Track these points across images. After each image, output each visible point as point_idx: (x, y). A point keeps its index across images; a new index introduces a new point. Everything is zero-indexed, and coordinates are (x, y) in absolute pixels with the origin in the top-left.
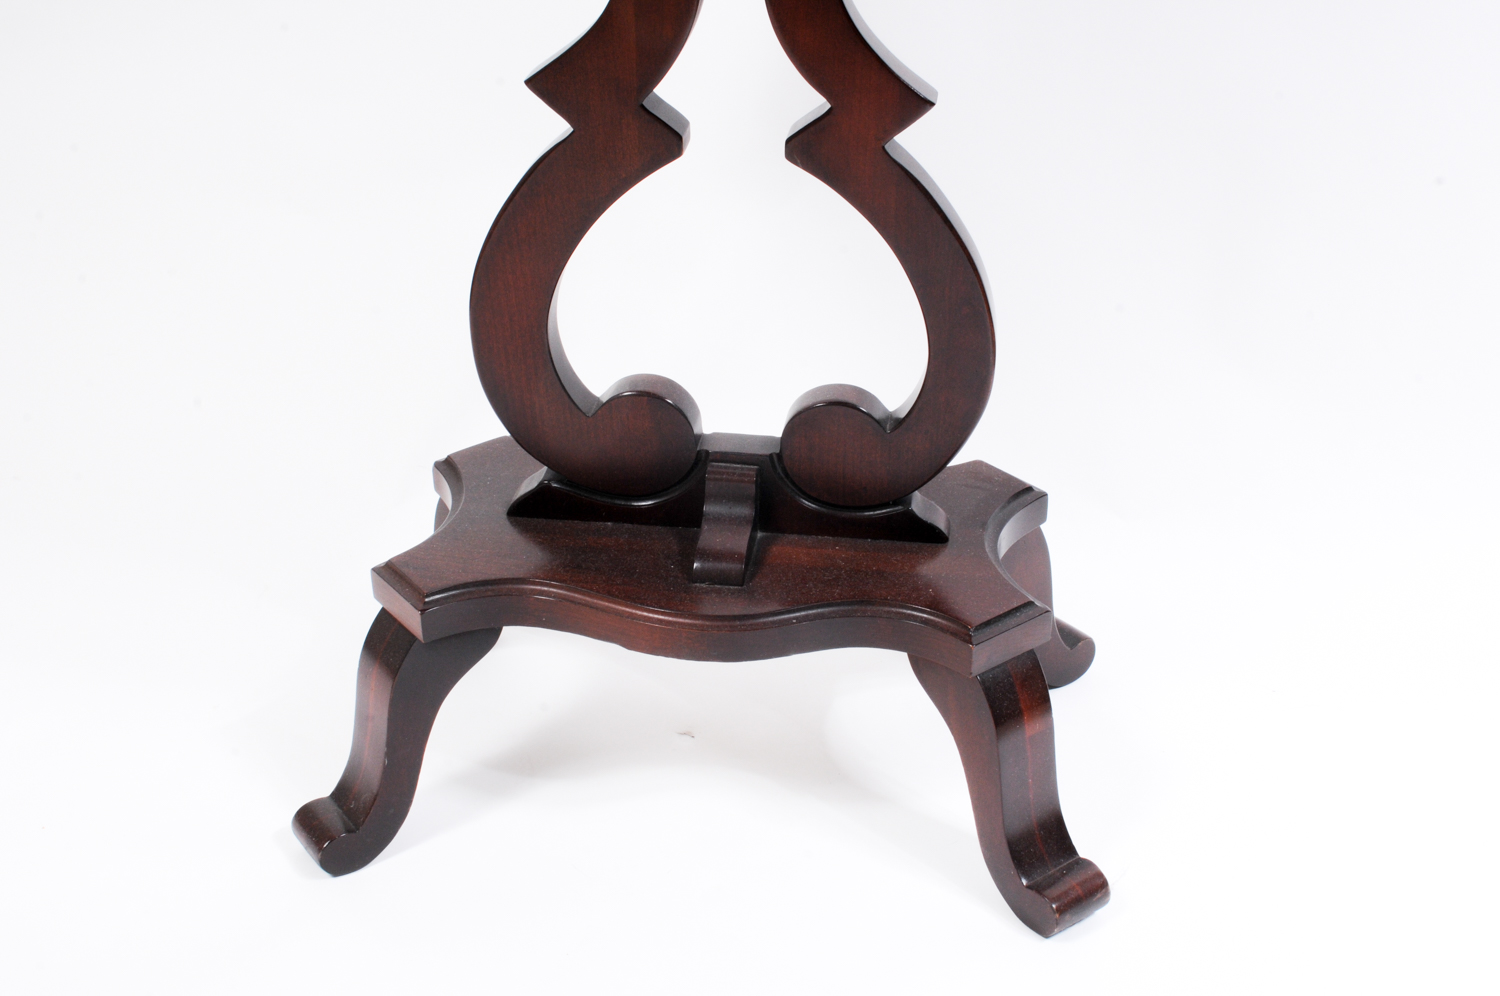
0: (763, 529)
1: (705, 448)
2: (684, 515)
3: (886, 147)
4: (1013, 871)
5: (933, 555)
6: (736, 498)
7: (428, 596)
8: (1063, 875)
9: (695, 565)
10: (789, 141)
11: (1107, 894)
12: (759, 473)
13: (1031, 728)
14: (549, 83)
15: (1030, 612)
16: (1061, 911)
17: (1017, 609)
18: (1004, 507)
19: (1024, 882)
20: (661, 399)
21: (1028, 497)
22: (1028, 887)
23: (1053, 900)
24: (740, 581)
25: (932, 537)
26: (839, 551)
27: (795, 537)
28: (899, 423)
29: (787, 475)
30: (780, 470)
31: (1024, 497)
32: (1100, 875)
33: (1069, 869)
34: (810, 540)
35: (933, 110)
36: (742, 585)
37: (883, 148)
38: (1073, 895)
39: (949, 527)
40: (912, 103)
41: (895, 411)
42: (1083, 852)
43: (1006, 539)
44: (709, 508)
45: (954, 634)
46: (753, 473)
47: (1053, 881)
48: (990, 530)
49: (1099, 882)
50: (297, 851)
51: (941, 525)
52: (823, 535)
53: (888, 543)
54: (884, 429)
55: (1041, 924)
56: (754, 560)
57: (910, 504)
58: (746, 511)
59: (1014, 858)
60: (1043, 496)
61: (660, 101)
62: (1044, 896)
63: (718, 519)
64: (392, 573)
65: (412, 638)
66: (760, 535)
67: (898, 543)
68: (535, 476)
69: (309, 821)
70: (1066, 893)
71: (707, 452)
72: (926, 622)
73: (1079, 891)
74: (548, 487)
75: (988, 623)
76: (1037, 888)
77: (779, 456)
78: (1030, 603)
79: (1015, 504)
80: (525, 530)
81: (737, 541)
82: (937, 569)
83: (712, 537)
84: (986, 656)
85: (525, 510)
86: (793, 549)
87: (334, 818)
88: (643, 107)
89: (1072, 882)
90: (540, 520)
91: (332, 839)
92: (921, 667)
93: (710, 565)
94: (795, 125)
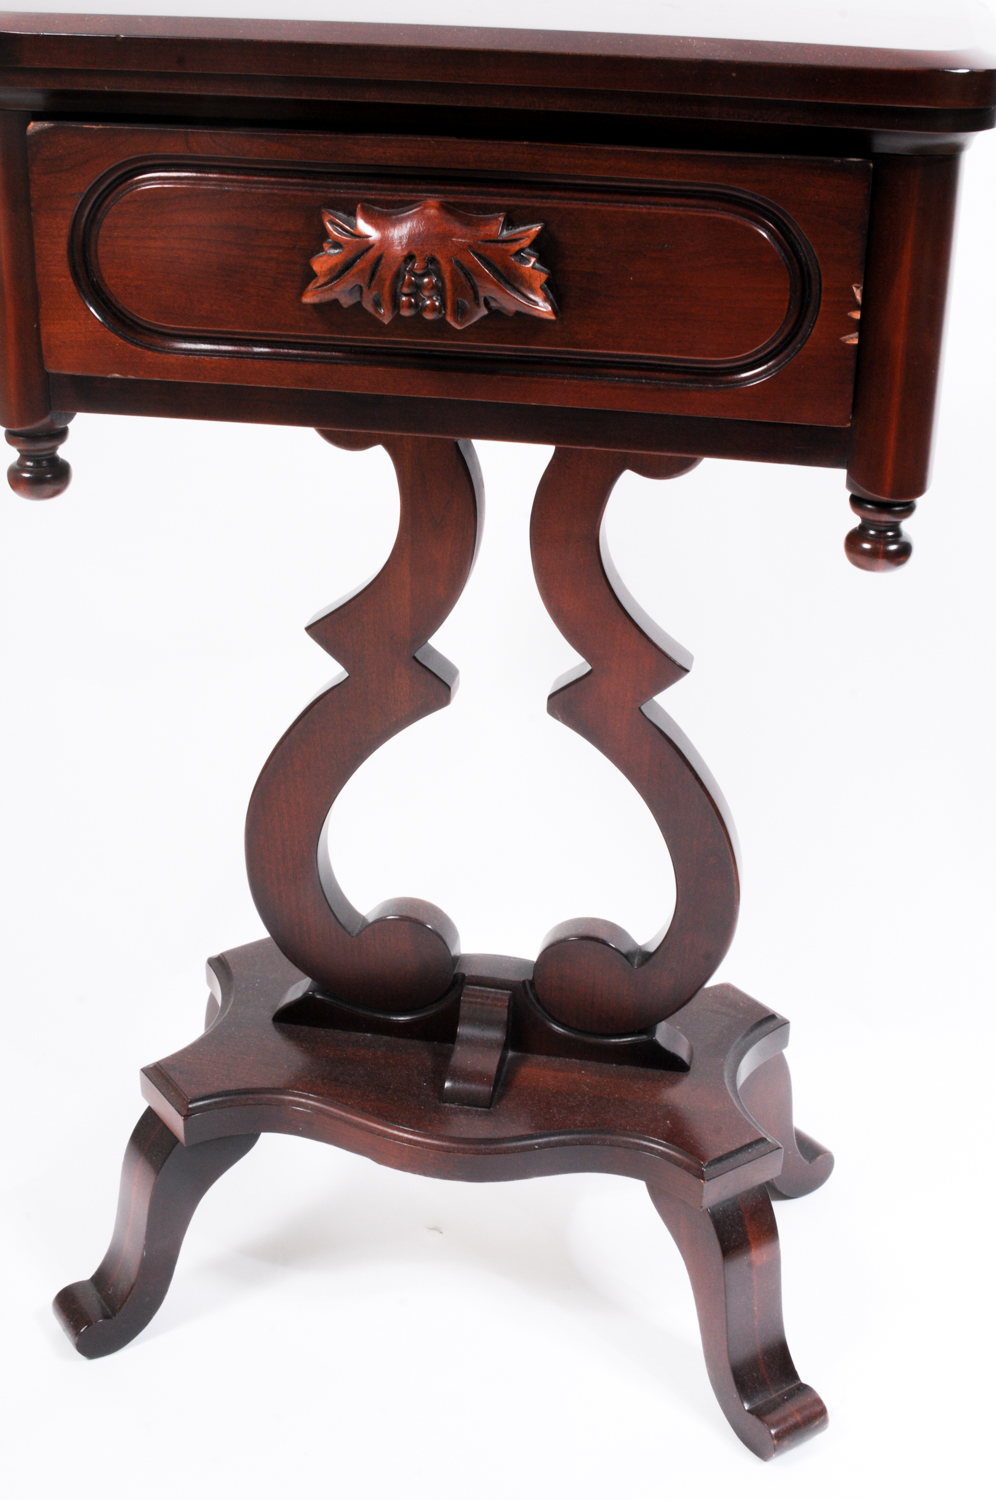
0: (514, 1049)
1: (462, 971)
2: (440, 1031)
3: (643, 708)
4: (736, 1395)
5: (673, 1083)
6: (488, 1023)
7: (191, 1102)
8: (784, 1401)
9: (447, 1084)
10: (551, 697)
11: (825, 1421)
12: (513, 998)
13: (758, 1255)
14: (328, 631)
15: (761, 1147)
16: (779, 1437)
17: (749, 1145)
18: (747, 1035)
19: (747, 1407)
20: (422, 925)
21: (771, 1025)
22: (749, 1411)
23: (773, 1426)
24: (487, 1104)
25: (675, 1066)
26: (583, 1075)
27: (543, 1059)
28: (646, 957)
29: (538, 1000)
30: (531, 996)
31: (765, 1023)
32: (819, 1402)
33: (791, 1395)
34: (557, 1061)
35: (688, 676)
36: (489, 1108)
37: (640, 709)
38: (791, 1421)
39: (691, 1055)
40: (668, 668)
41: (644, 945)
42: (805, 1378)
43: (746, 1067)
44: (462, 1030)
45: (687, 1168)
46: (507, 998)
47: (773, 1406)
48: (730, 1057)
49: (818, 1409)
50: (55, 1331)
51: (683, 1054)
52: (570, 1058)
53: (632, 1070)
54: (632, 964)
55: (761, 1449)
56: (503, 1082)
57: (654, 1034)
58: (497, 1035)
59: (737, 1382)
60: (785, 1023)
61: (433, 651)
62: (763, 1421)
63: (471, 1042)
64: (159, 1075)
65: (175, 1140)
66: (510, 1054)
67: (642, 1070)
68: (299, 987)
69: (69, 1303)
70: (784, 1419)
71: (463, 975)
72: (662, 1154)
73: (798, 1418)
74: (312, 998)
75: (720, 1159)
76: (757, 1412)
77: (532, 983)
78: (763, 1140)
79: (757, 1032)
80: (290, 1036)
81: (489, 1063)
82: (680, 1094)
83: (462, 1057)
84: (718, 1190)
85: (289, 1017)
86: (541, 1072)
87: (92, 1302)
88: (415, 658)
89: (791, 1410)
90: (303, 1027)
91: (89, 1323)
92: (657, 1194)
93: (461, 1086)
94: (557, 681)
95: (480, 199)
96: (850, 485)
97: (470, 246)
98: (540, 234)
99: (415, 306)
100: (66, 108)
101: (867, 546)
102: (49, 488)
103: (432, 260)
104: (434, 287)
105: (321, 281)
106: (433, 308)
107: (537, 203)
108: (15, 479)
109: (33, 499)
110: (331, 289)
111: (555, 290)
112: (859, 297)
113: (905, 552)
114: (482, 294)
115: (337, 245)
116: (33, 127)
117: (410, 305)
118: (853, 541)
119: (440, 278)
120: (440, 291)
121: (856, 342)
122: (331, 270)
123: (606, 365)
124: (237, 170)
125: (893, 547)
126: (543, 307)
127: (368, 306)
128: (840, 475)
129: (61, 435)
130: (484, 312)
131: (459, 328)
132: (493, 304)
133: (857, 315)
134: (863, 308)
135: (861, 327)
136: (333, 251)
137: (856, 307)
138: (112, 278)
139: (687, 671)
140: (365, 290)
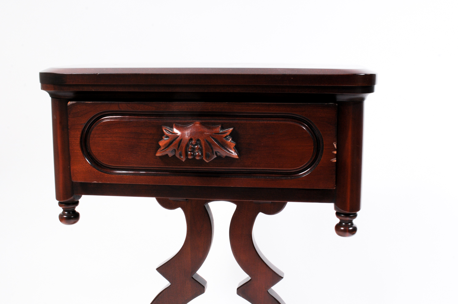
3: (268, 291)
10: (238, 289)
14: (163, 270)
37: (267, 291)
40: (276, 277)
61: (198, 275)
88: (192, 278)
95: (213, 121)
96: (336, 209)
97: (210, 135)
98: (233, 131)
99: (193, 155)
100: (80, 96)
101: (342, 228)
102: (72, 221)
103: (198, 140)
104: (199, 149)
105: (162, 148)
106: (199, 156)
107: (231, 121)
108: (61, 218)
109: (67, 224)
110: (165, 151)
111: (237, 149)
112: (335, 147)
113: (354, 230)
114: (215, 151)
115: (167, 137)
116: (70, 103)
117: (191, 155)
118: (338, 227)
119: (201, 146)
120: (201, 150)
121: (335, 161)
122: (165, 145)
123: (255, 173)
124: (134, 115)
125: (351, 228)
126: (234, 154)
127: (178, 156)
128: (331, 205)
129: (77, 203)
130: (215, 156)
131: (207, 162)
132: (218, 154)
133: (335, 152)
134: (337, 150)
135: (337, 156)
136: (166, 139)
137: (335, 150)
138: (94, 149)
139: (282, 278)
140: (176, 150)
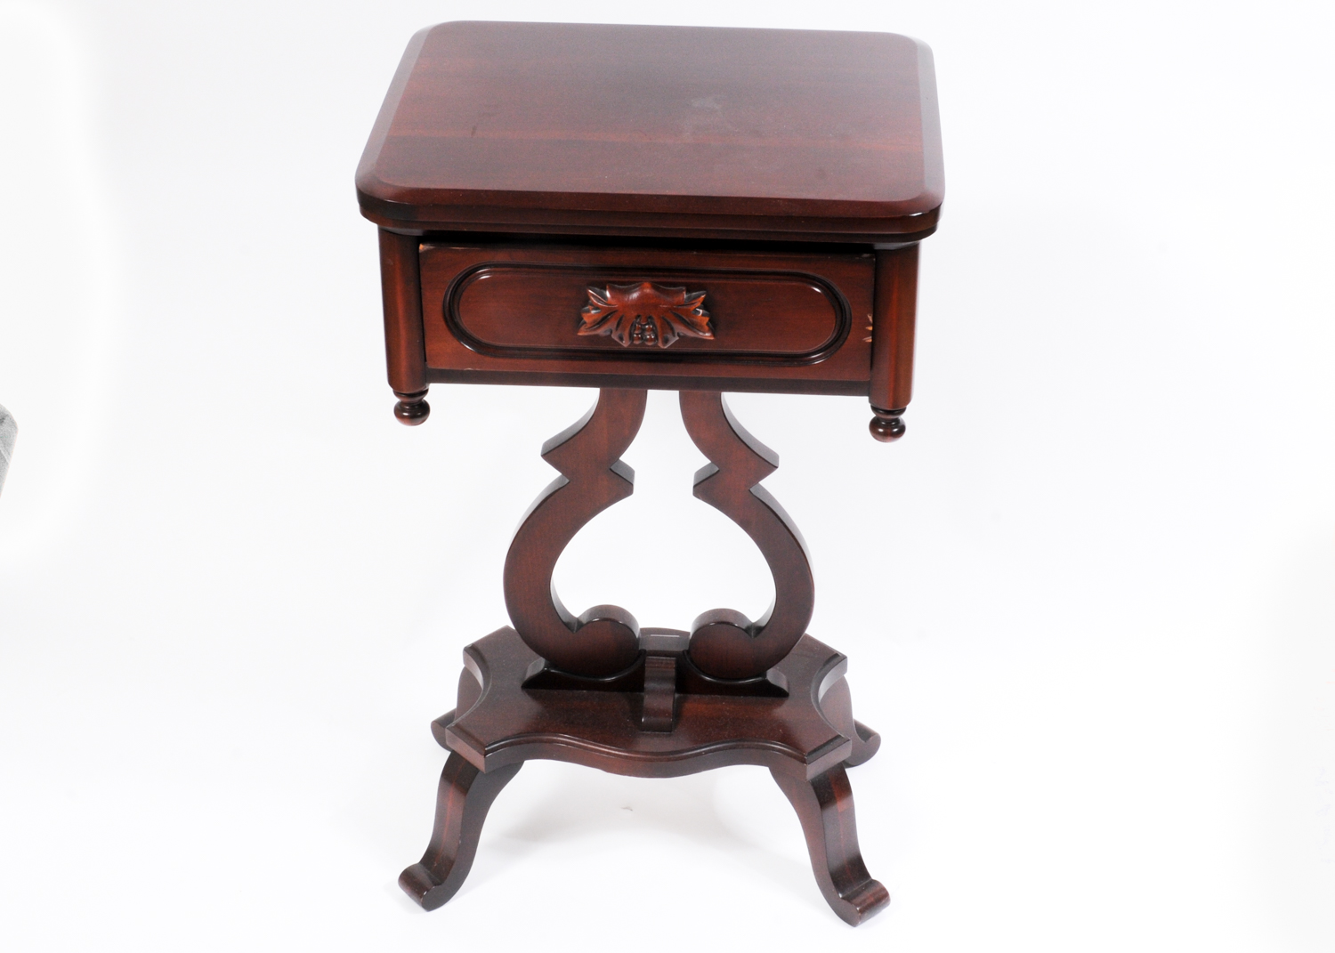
0: (681, 693)
1: (643, 647)
2: (633, 685)
3: (751, 490)
4: (833, 889)
5: (780, 705)
6: (663, 679)
7: (487, 747)
8: (863, 890)
9: (643, 719)
10: (695, 486)
11: (888, 900)
12: (677, 662)
13: (840, 806)
14: (556, 457)
15: (838, 741)
16: (862, 911)
17: (831, 740)
18: (821, 669)
19: (841, 896)
20: (617, 622)
21: (835, 661)
22: (843, 898)
23: (857, 905)
24: (666, 730)
25: (779, 694)
26: (725, 706)
27: (697, 696)
28: (757, 630)
29: (692, 661)
30: (688, 660)
31: (832, 659)
32: (884, 889)
33: (867, 886)
34: (707, 698)
36: (670, 731)
37: (749, 490)
38: (868, 902)
39: (789, 688)
40: (766, 465)
41: (758, 621)
42: (874, 876)
43: (823, 689)
44: (648, 685)
45: (795, 757)
46: (673, 662)
47: (857, 894)
48: (813, 685)
49: (883, 893)
51: (784, 686)
52: (715, 695)
53: (754, 699)
54: (750, 636)
55: (851, 920)
56: (677, 713)
57: (765, 676)
58: (670, 686)
59: (833, 879)
60: (844, 658)
62: (852, 903)
63: (653, 692)
64: (461, 731)
65: (476, 771)
66: (679, 696)
67: (759, 698)
68: (537, 665)
70: (865, 900)
71: (645, 651)
72: (779, 750)
73: (872, 899)
74: (548, 672)
75: (815, 751)
76: (848, 899)
77: (688, 652)
78: (838, 736)
79: (828, 666)
80: (535, 697)
81: (667, 703)
82: (783, 711)
83: (650, 701)
84: (814, 769)
85: (533, 685)
86: (697, 705)
88: (611, 470)
89: (867, 895)
90: (542, 690)
91: (428, 890)
92: (777, 774)
93: (653, 719)
95: (671, 280)
96: (870, 402)
97: (670, 309)
98: (705, 298)
99: (642, 338)
100: (438, 237)
101: (881, 430)
103: (650, 317)
104: (652, 330)
105: (589, 326)
106: (651, 340)
107: (701, 281)
108: (399, 412)
109: (408, 425)
110: (595, 330)
111: (713, 326)
112: (871, 320)
113: (902, 430)
114: (676, 331)
115: (596, 308)
116: (421, 247)
117: (639, 339)
118: (874, 425)
119: (654, 325)
120: (653, 331)
121: (870, 341)
122: (594, 321)
125: (896, 430)
126: (708, 335)
127: (615, 337)
128: (866, 398)
130: (677, 338)
131: (664, 347)
132: (681, 334)
134: (874, 325)
135: (873, 334)
136: (593, 312)
137: (869, 324)
138: (466, 322)
139: (777, 467)
140: (614, 332)
